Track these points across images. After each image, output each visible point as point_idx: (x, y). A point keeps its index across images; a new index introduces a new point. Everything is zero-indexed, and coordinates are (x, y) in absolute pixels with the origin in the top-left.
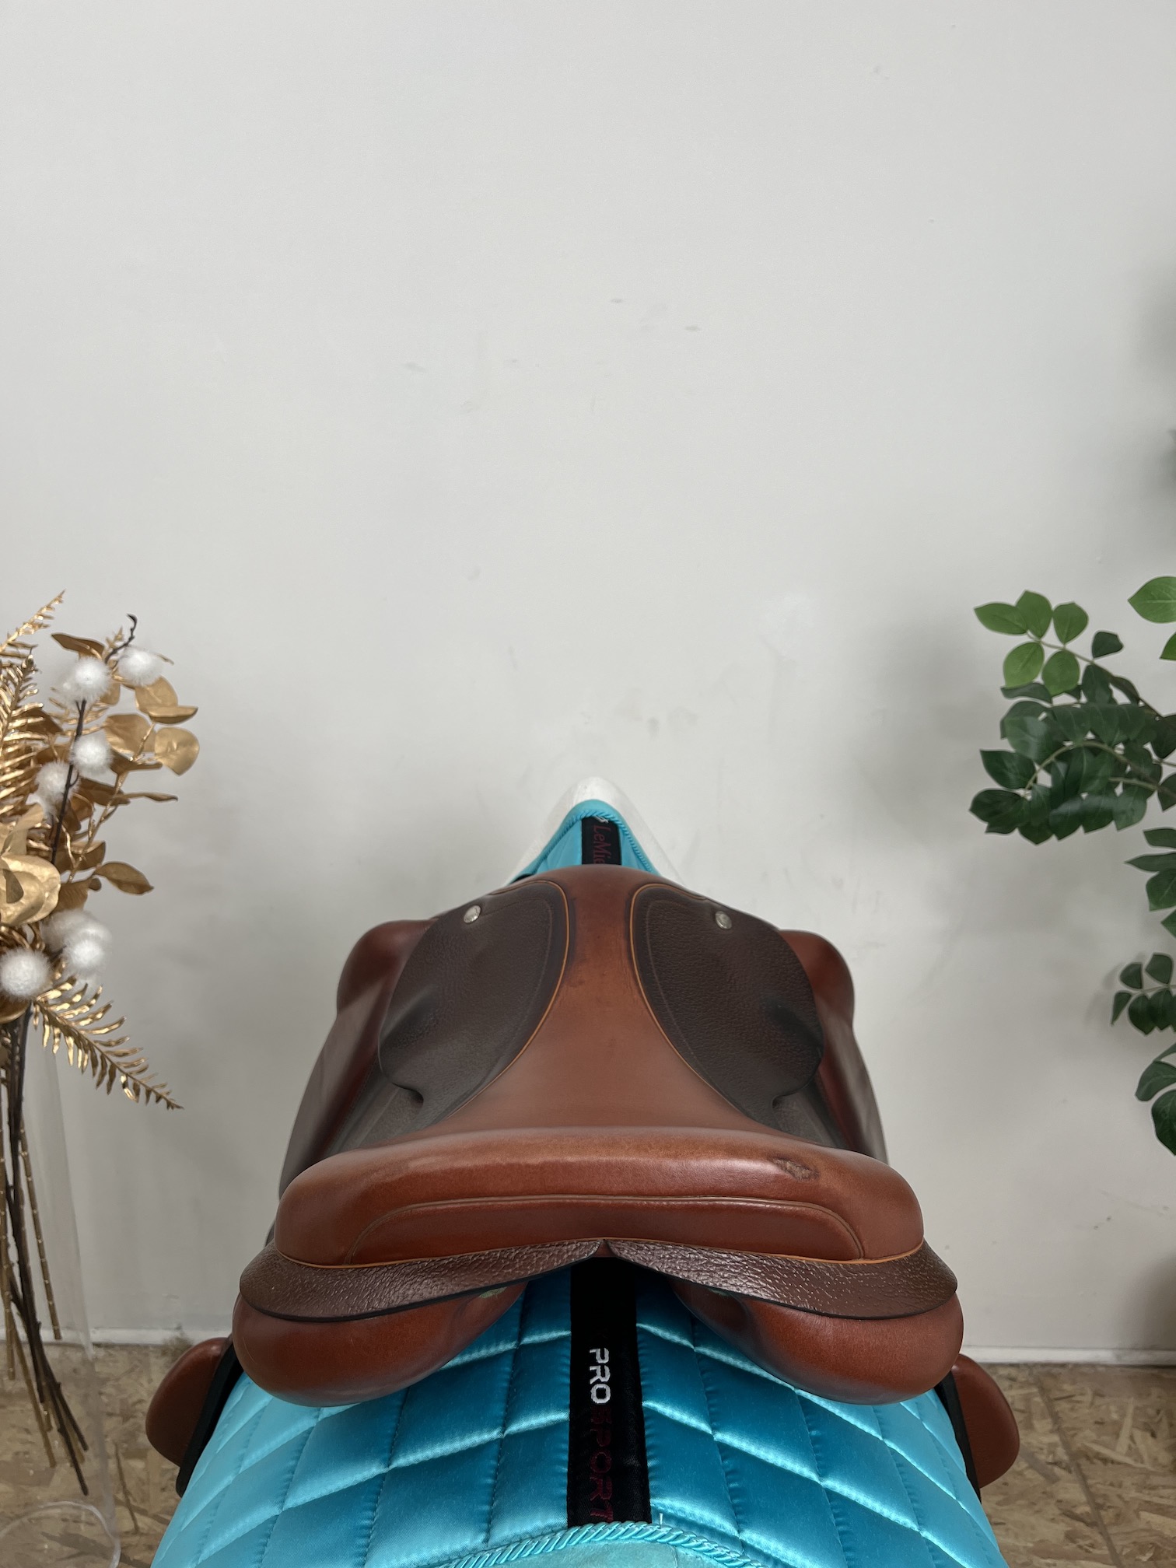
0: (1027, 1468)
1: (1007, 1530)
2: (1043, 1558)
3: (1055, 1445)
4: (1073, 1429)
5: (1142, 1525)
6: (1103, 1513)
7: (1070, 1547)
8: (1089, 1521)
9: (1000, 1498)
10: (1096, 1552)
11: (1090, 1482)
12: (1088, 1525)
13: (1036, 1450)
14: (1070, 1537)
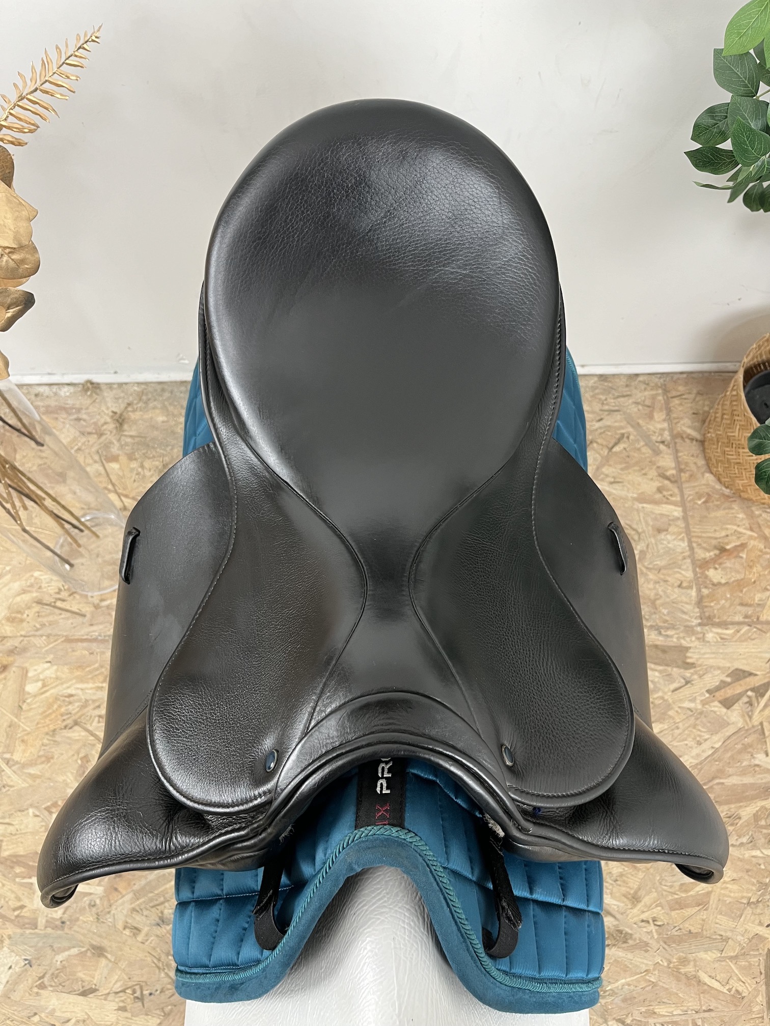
0: (643, 446)
1: (623, 486)
2: (641, 503)
3: (663, 430)
4: (678, 418)
5: (704, 482)
6: (682, 474)
7: (658, 496)
8: (673, 479)
9: (623, 465)
10: (674, 499)
11: (680, 454)
12: (672, 482)
13: (651, 433)
14: (659, 490)
